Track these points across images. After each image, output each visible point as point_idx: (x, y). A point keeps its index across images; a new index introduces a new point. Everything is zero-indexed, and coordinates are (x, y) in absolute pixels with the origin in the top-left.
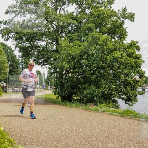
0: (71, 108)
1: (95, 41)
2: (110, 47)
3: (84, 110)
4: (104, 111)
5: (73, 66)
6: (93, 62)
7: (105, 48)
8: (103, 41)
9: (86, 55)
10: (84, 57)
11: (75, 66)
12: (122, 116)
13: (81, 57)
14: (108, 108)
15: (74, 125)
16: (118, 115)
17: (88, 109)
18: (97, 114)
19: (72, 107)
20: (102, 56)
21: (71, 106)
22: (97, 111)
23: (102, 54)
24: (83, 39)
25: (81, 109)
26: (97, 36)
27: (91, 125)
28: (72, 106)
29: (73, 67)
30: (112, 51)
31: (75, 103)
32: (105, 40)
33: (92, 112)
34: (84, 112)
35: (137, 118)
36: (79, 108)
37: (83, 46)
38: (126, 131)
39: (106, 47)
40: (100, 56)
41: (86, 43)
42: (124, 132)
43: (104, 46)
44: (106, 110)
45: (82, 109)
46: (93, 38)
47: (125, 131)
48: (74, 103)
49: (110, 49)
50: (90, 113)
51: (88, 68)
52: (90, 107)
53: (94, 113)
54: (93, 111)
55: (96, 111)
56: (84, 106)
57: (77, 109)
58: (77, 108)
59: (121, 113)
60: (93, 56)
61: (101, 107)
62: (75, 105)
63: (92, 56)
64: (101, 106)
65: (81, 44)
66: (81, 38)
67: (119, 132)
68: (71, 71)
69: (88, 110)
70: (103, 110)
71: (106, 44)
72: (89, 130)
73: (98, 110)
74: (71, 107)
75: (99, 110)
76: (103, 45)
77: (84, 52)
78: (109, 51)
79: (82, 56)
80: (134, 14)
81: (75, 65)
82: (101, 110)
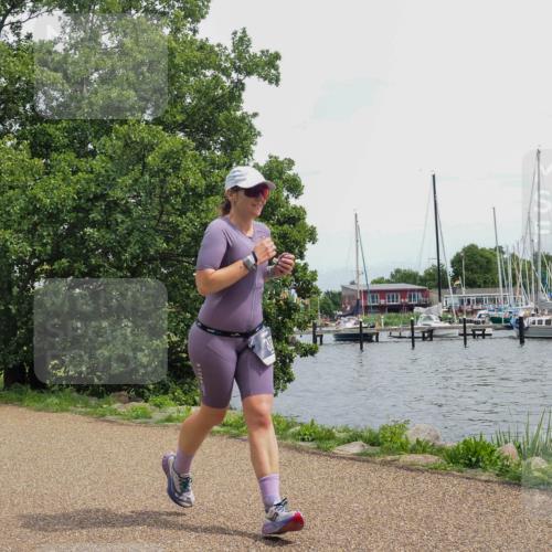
0: (42, 413)
1: (137, 155)
2: (191, 181)
3: (92, 420)
4: (169, 419)
5: (49, 247)
6: (129, 234)
7: (173, 182)
8: (167, 156)
9: (102, 205)
10: (94, 215)
11: (58, 247)
12: (235, 436)
13: (81, 215)
14: (184, 408)
15: (49, 478)
16: (218, 432)
17: (108, 413)
18: (141, 430)
19: (46, 409)
20: (161, 213)
21: (42, 405)
22: (144, 420)
23: (162, 207)
24: (90, 146)
25: (80, 413)
26: (144, 135)
27: (114, 474)
28: (47, 406)
29: (50, 252)
30: (200, 196)
31: (61, 394)
32: (172, 151)
33: (122, 424)
34: (91, 426)
35: (285, 439)
36: (72, 411)
37: (92, 172)
38: (245, 490)
39: (175, 181)
40: (156, 213)
41: (103, 162)
42: (237, 493)
43: (168, 174)
44: (175, 415)
45: (86, 414)
46: (126, 145)
47: (239, 489)
48: (53, 392)
49: (193, 190)
50: (115, 428)
51: (111, 257)
52: (116, 406)
53: (131, 429)
54: (126, 422)
55: (138, 421)
56: (93, 401)
57: (65, 414)
58: (67, 411)
59: (231, 425)
60: (127, 212)
61: (158, 406)
62: (56, 401)
63: (123, 212)
64: (159, 400)
65: (83, 164)
66: (84, 144)
67: (218, 493)
68: (46, 267)
69: (110, 418)
70: (166, 415)
71: (176, 167)
72: (107, 492)
73: (146, 416)
74: (40, 410)
75: (153, 415)
76: (163, 170)
77: (91, 196)
78: (187, 196)
79: (87, 212)
80: (277, 56)
81: (56, 246)
82: (158, 415)
